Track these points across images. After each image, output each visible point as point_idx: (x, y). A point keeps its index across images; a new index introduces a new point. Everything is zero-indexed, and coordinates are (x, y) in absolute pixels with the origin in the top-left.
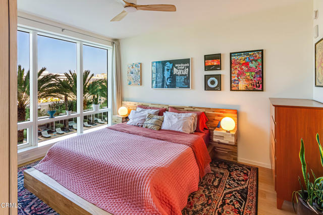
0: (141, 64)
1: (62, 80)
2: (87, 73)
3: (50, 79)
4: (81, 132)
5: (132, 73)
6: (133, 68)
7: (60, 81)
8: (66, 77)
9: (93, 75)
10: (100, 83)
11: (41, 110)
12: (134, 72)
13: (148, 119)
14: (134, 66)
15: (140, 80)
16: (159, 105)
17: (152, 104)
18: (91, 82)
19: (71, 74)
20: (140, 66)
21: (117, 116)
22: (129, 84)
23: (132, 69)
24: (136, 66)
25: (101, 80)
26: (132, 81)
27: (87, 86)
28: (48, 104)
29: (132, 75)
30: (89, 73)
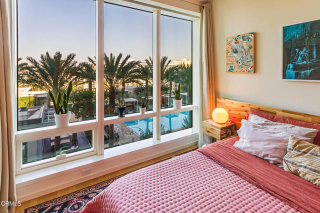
0: (255, 34)
1: (144, 66)
2: (165, 59)
3: (134, 65)
4: (159, 139)
5: (236, 52)
6: (237, 42)
7: (142, 67)
8: (147, 64)
9: (170, 61)
10: (177, 70)
11: (129, 93)
12: (240, 49)
13: (295, 152)
14: (240, 40)
15: (252, 64)
16: (308, 115)
17: (284, 111)
18: (168, 68)
19: (150, 60)
20: (252, 38)
21: (210, 122)
22: (230, 71)
23: (235, 45)
24: (244, 39)
25: (177, 66)
26: (235, 65)
27: (164, 73)
28: (133, 87)
29: (235, 55)
30: (166, 59)
